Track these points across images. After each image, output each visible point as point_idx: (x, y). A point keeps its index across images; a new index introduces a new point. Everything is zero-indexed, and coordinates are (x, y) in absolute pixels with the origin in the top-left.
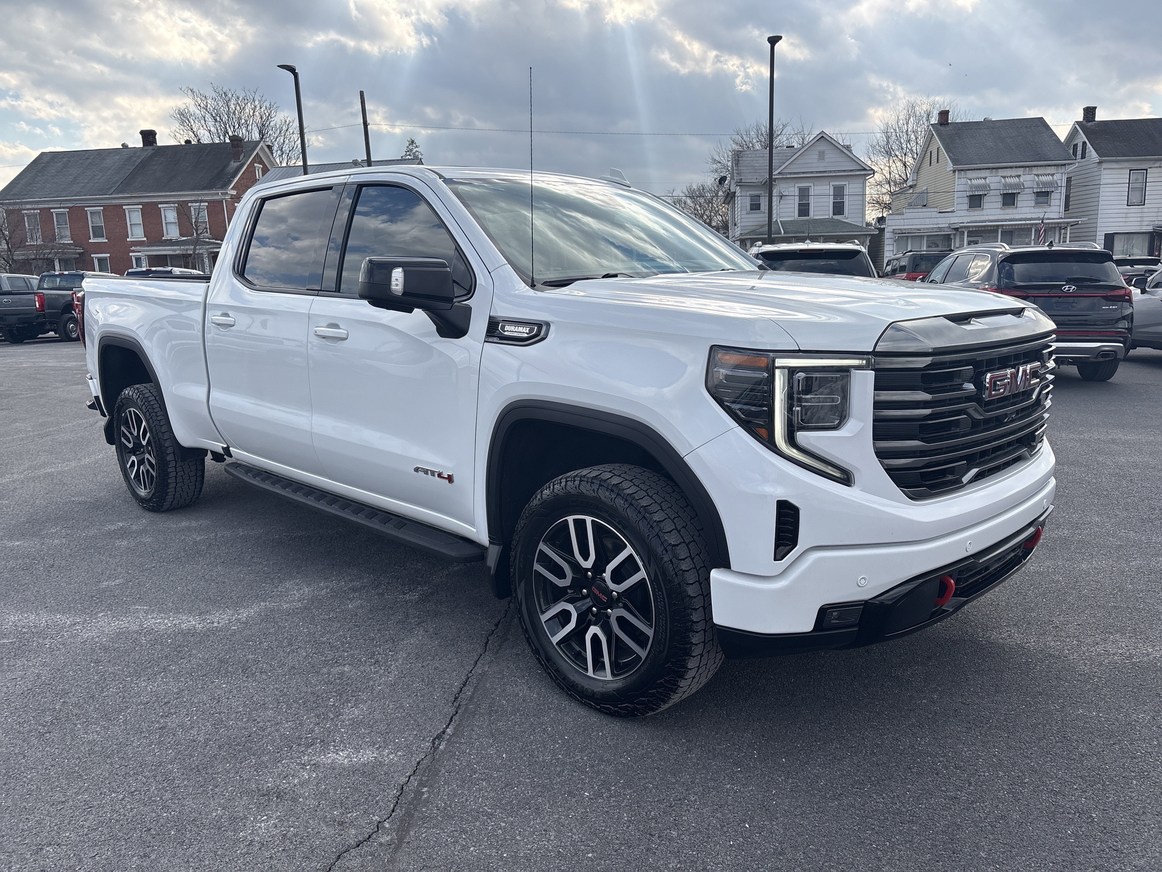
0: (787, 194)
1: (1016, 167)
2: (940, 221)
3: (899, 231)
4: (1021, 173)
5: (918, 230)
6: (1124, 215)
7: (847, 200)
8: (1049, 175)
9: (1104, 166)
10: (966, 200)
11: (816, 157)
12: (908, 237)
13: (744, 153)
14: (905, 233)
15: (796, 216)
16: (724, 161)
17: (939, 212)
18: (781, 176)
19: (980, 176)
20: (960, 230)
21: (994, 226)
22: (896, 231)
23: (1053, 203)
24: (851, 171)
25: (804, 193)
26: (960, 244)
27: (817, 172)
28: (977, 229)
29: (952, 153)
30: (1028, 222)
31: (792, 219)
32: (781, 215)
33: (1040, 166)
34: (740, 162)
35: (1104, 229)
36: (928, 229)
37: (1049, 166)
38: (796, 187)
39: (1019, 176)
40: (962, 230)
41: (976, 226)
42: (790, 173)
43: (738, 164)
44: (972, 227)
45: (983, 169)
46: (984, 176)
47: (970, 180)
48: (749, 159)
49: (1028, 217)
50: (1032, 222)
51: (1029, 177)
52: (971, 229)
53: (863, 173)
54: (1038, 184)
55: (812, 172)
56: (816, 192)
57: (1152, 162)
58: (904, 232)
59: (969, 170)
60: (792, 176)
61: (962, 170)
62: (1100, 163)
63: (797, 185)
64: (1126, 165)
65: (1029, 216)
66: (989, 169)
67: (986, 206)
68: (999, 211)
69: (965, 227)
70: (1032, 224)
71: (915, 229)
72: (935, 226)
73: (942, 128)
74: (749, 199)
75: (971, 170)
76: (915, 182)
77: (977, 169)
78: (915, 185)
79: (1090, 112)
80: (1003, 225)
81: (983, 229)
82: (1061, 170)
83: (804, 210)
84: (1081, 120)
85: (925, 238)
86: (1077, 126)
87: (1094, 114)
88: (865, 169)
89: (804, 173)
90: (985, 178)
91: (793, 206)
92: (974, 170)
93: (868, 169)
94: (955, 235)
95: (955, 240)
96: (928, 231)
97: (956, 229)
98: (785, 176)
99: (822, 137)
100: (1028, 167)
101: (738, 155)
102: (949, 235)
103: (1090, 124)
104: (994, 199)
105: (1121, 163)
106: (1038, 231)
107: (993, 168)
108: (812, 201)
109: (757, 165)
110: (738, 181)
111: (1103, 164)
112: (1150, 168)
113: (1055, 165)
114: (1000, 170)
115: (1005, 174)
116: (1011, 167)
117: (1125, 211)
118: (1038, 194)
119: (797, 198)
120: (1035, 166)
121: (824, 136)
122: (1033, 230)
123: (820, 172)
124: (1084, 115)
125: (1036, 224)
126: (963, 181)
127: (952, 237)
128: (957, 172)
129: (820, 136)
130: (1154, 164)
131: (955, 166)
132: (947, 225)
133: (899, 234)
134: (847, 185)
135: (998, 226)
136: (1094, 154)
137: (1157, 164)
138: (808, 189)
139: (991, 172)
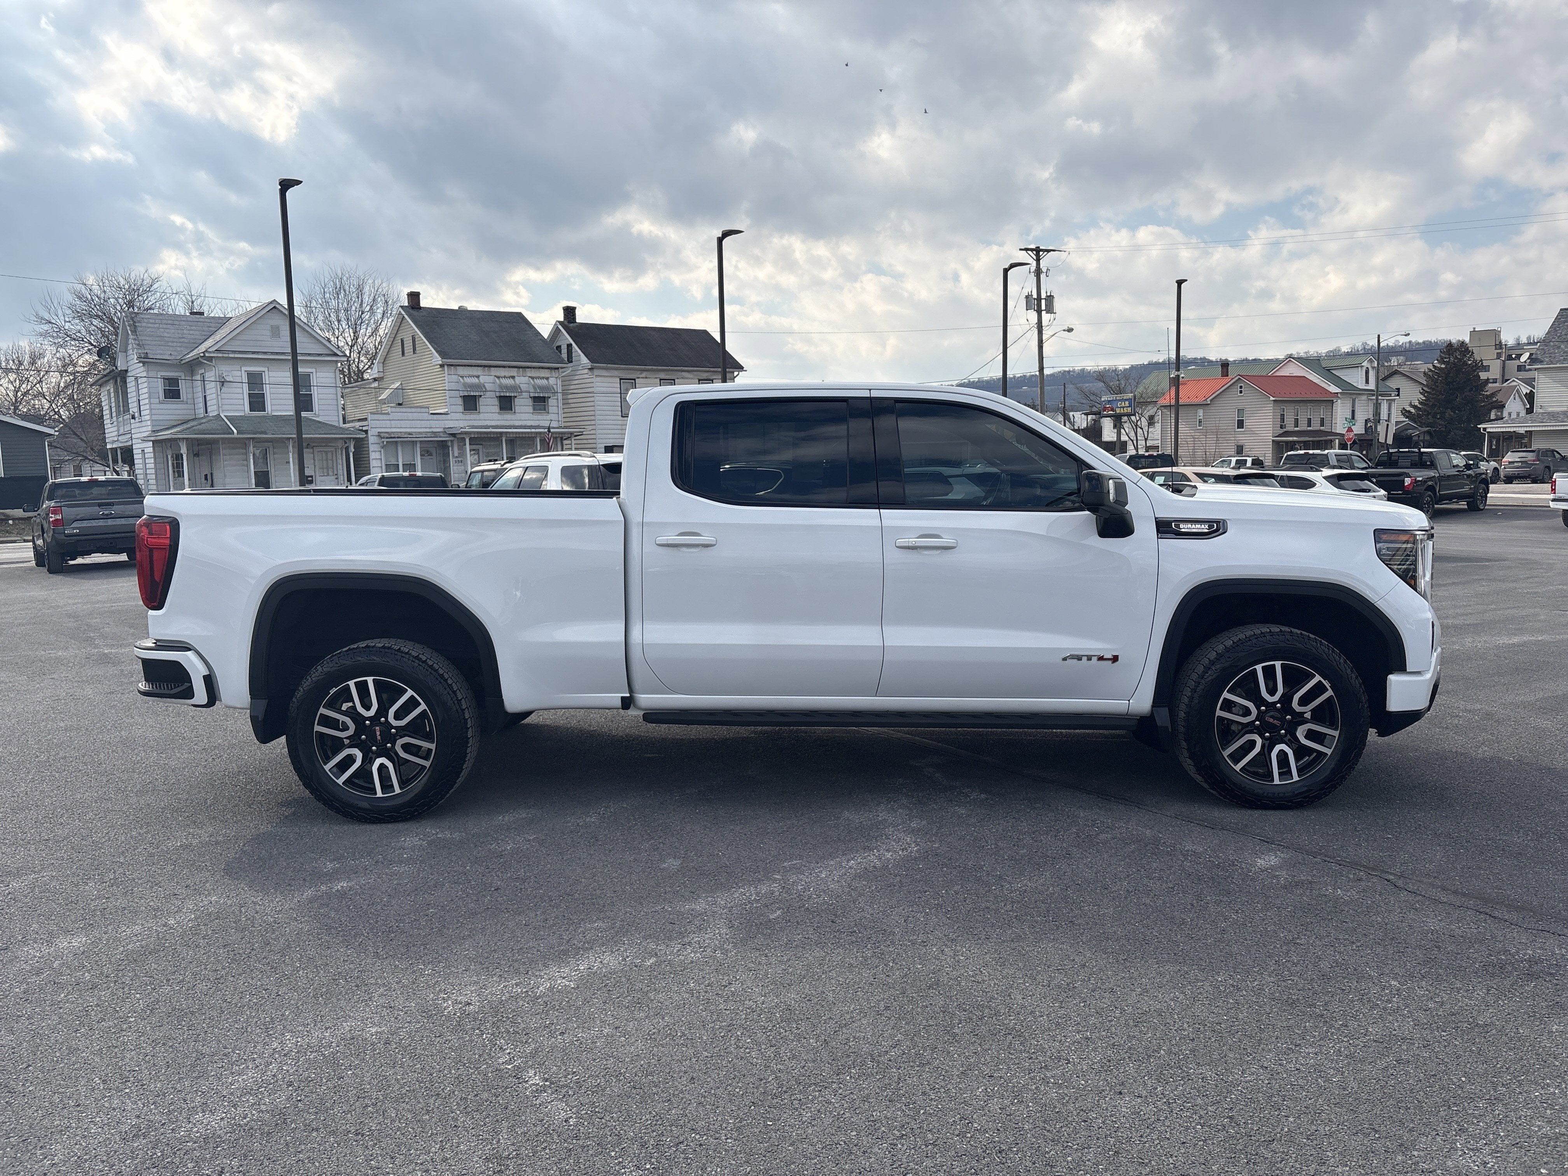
0: (232, 380)
1: (509, 367)
2: (434, 424)
3: (387, 435)
4: (515, 374)
5: (410, 434)
6: (619, 427)
7: (316, 393)
8: (543, 378)
9: (596, 372)
10: (460, 401)
11: (268, 333)
12: (396, 442)
13: (142, 316)
14: (394, 438)
15: (246, 409)
16: (58, 321)
17: (432, 414)
18: (220, 355)
19: (471, 373)
20: (458, 436)
21: (497, 433)
22: (382, 435)
23: (551, 409)
24: (319, 355)
25: (255, 381)
26: (459, 453)
27: (272, 353)
28: (479, 436)
29: (436, 344)
30: (533, 430)
31: (242, 414)
32: (225, 407)
33: (534, 368)
34: (139, 329)
35: (605, 441)
36: (420, 433)
37: (543, 368)
38: (243, 372)
39: (513, 377)
40: (462, 436)
41: (478, 433)
42: (234, 352)
43: (136, 332)
44: (474, 433)
45: (475, 366)
46: (475, 373)
47: (462, 377)
48: (152, 326)
49: (533, 424)
50: (537, 430)
51: (524, 380)
52: (473, 436)
53: (334, 358)
54: (534, 388)
55: (265, 353)
56: (272, 380)
57: (639, 372)
58: (393, 436)
59: (459, 365)
60: (237, 356)
61: (452, 365)
62: (591, 369)
63: (244, 369)
64: (616, 373)
65: (529, 423)
66: (481, 366)
67: (482, 409)
68: (496, 416)
69: (466, 433)
70: (536, 433)
71: (405, 433)
72: (428, 430)
73: (414, 312)
74: (161, 382)
75: (462, 366)
76: (381, 375)
77: (468, 366)
78: (382, 378)
79: (570, 312)
80: (507, 433)
81: (486, 436)
82: (555, 374)
83: (257, 402)
84: (562, 319)
85: (418, 445)
86: (560, 327)
87: (574, 315)
88: (336, 355)
89: (254, 353)
90: (478, 377)
91: (240, 396)
92: (465, 366)
93: (340, 354)
94: (452, 441)
95: (452, 448)
96: (421, 436)
97: (454, 435)
98: (226, 355)
99: (275, 307)
100: (522, 367)
101: (132, 318)
102: (446, 441)
103: (572, 325)
104: (489, 402)
105: (612, 371)
106: (543, 441)
107: (485, 366)
108: (267, 390)
109: (166, 335)
110: (143, 356)
111: (595, 370)
112: (638, 378)
113: (548, 368)
114: (492, 369)
115: (498, 374)
116: (504, 367)
117: (620, 422)
118: (536, 399)
119: (246, 386)
120: (528, 368)
121: (278, 306)
122: (538, 440)
123: (277, 353)
124: (565, 315)
125: (540, 433)
126: (455, 378)
127: (449, 444)
128: (446, 367)
129: (272, 306)
130: (640, 374)
131: (444, 360)
132: (441, 430)
133: (387, 438)
134: (314, 374)
135: (501, 433)
136: (584, 360)
137: (644, 375)
138: (260, 375)
139: (484, 371)
